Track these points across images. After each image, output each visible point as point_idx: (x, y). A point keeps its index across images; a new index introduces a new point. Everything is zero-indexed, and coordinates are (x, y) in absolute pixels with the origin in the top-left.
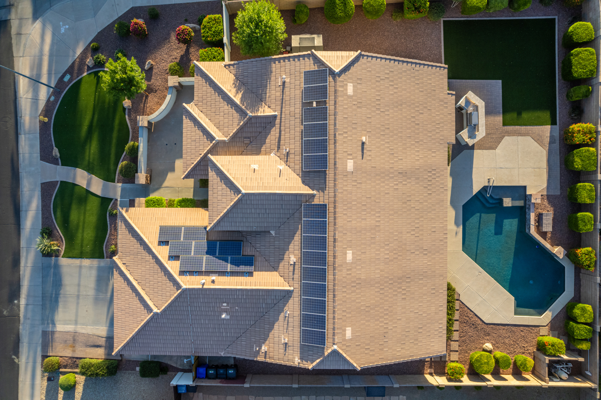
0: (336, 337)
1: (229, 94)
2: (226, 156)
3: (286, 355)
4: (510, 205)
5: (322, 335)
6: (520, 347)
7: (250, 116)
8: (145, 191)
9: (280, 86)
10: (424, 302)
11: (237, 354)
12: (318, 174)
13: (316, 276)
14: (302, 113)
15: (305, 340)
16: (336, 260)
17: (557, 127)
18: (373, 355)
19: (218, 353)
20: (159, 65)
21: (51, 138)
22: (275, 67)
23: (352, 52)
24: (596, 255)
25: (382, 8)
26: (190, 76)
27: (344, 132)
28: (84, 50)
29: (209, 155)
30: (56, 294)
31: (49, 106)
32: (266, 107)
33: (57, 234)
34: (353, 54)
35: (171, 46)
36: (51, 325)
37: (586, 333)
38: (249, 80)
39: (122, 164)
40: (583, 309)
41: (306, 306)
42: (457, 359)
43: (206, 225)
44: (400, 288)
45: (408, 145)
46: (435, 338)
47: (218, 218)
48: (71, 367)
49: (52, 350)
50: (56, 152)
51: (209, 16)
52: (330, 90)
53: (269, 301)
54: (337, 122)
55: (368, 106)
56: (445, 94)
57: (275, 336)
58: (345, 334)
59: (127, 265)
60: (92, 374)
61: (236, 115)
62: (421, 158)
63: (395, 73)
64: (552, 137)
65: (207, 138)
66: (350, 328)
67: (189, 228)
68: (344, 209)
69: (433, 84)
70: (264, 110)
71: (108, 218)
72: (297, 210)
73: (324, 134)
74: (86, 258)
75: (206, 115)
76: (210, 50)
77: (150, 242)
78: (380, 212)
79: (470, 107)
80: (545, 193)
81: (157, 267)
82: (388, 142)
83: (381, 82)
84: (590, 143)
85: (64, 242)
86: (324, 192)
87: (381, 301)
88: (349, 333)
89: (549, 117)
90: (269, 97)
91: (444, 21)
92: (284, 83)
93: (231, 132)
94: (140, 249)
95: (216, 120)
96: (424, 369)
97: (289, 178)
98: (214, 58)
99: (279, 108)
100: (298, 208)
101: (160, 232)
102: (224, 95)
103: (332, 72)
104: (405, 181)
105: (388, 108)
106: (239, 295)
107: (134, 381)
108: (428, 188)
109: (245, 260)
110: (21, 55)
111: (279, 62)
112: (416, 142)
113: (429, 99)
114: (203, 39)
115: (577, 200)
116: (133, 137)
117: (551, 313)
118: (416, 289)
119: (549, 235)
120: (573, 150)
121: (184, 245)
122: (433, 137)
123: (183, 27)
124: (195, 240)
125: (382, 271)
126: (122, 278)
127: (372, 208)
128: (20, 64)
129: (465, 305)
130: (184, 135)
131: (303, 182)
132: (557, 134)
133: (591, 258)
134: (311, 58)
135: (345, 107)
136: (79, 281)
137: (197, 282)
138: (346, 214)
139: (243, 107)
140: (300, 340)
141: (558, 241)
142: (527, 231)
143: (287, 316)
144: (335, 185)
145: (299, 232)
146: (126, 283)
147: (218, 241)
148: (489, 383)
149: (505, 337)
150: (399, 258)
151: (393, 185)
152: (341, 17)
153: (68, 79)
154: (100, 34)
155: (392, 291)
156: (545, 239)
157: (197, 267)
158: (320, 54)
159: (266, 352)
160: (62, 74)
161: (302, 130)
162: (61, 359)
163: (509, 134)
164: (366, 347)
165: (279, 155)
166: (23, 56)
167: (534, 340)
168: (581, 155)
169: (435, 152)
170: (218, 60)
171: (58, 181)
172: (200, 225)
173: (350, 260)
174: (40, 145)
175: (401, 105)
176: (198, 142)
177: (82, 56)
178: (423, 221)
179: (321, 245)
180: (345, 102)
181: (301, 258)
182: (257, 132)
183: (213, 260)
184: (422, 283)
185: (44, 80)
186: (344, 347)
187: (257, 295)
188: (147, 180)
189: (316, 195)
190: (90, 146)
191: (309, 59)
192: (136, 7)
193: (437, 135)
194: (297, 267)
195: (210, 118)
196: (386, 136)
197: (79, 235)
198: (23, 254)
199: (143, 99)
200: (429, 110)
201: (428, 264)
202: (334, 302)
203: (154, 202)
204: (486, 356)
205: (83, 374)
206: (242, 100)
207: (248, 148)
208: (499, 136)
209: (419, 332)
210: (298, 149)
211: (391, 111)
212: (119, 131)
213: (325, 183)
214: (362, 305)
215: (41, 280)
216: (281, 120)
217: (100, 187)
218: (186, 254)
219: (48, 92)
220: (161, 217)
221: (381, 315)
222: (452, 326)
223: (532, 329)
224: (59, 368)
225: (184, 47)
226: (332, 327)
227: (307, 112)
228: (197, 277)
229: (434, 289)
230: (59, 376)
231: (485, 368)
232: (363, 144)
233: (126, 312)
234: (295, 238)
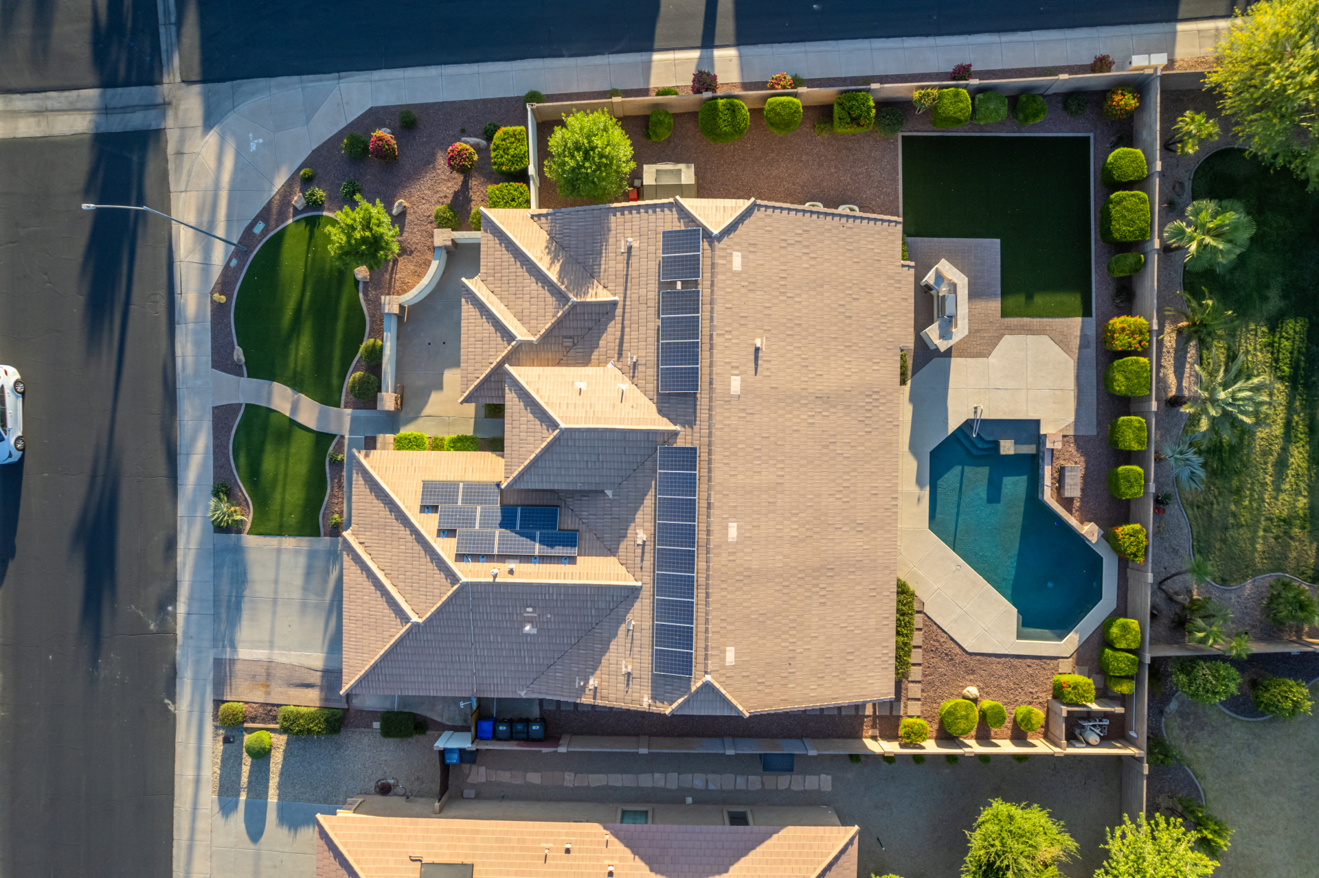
0: (710, 662)
1: (540, 265)
2: (534, 368)
3: (629, 693)
4: (1012, 452)
5: (687, 658)
6: (1025, 693)
7: (573, 302)
8: (392, 422)
9: (623, 253)
10: (857, 610)
11: (547, 694)
12: (684, 398)
13: (678, 563)
14: (659, 299)
15: (660, 667)
16: (712, 537)
17: (1092, 321)
18: (771, 694)
19: (516, 692)
20: (418, 207)
21: (231, 330)
22: (615, 221)
23: (742, 200)
24: (1147, 537)
25: (796, 119)
26: (470, 229)
27: (726, 331)
28: (289, 180)
29: (507, 366)
30: (237, 597)
31: (228, 275)
32: (601, 287)
33: (240, 494)
34: (743, 204)
35: (438, 175)
36: (228, 649)
37: (1128, 666)
38: (572, 242)
39: (354, 376)
40: (1124, 627)
41: (661, 612)
42: (919, 714)
43: (499, 480)
44: (816, 585)
45: (832, 351)
46: (876, 670)
47: (520, 469)
48: (264, 721)
49: (231, 692)
50: (239, 354)
51: (504, 129)
52: (704, 263)
53: (602, 605)
54: (715, 315)
55: (766, 289)
56: (898, 266)
57: (611, 662)
58: (724, 658)
59: (366, 544)
60: (300, 731)
61: (550, 300)
62: (855, 373)
63: (813, 233)
64: (1083, 337)
65: (502, 337)
66: (733, 648)
67: (472, 485)
68: (725, 456)
69: (876, 251)
70: (596, 293)
71: (327, 468)
72: (650, 456)
73: (693, 334)
74: (290, 535)
75: (501, 299)
76: (507, 186)
77: (407, 507)
78: (783, 460)
79: (942, 286)
80: (1071, 432)
81: (418, 548)
82: (799, 347)
83: (789, 249)
84: (1140, 349)
85: (251, 507)
86: (692, 428)
87: (784, 606)
88: (730, 656)
89: (1080, 303)
90: (605, 271)
91: (903, 137)
92: (630, 248)
93: (542, 327)
94: (389, 518)
95: (517, 307)
96: (863, 729)
97: (637, 404)
98: (513, 200)
99: (621, 289)
100: (650, 453)
101: (423, 492)
102: (531, 266)
103: (707, 235)
104: (827, 410)
105: (799, 292)
106: (553, 594)
107: (369, 746)
108: (866, 422)
109: (564, 538)
110: (183, 188)
111: (623, 214)
112: (846, 346)
113: (869, 276)
114: (495, 167)
115: (1118, 444)
116: (372, 329)
117: (1078, 636)
118: (843, 588)
119: (1077, 504)
120: (1113, 361)
121: (464, 512)
122: (875, 338)
123: (460, 145)
124: (481, 503)
125: (786, 557)
126: (358, 568)
127: (771, 454)
128: (181, 204)
129: (932, 620)
130: (463, 330)
131: (660, 411)
132: (1092, 332)
133: (1138, 542)
134: (674, 209)
135: (728, 290)
136: (277, 575)
137: (485, 572)
138: (728, 464)
139: (563, 287)
140: (652, 667)
141: (1092, 513)
142: (1040, 495)
143: (631, 628)
144: (710, 417)
145: (651, 493)
146: (365, 575)
147: (519, 506)
148: (967, 750)
149: (1001, 676)
150: (816, 536)
151: (806, 417)
152: (726, 134)
153: (261, 229)
154: (316, 153)
155: (803, 590)
156: (1070, 511)
157: (485, 548)
158: (690, 204)
159: (596, 688)
160: (250, 221)
161: (659, 326)
162: (246, 706)
163: (1013, 331)
164: (760, 680)
165: (620, 367)
166: (186, 191)
167: (1048, 682)
168: (1126, 369)
169: (879, 363)
170: (519, 206)
171: (241, 404)
172: (488, 480)
173: (733, 538)
174: (212, 342)
175: (822, 286)
176: (487, 342)
177: (285, 191)
178: (856, 476)
179: (686, 512)
180: (728, 282)
181: (655, 534)
182: (585, 328)
183: (511, 537)
184: (854, 579)
185: (220, 231)
186: (723, 679)
187: (583, 595)
188: (397, 403)
189: (679, 432)
190: (297, 346)
191: (672, 211)
192: (377, 107)
193: (882, 335)
194: (647, 548)
195: (506, 304)
196: (795, 337)
197: (277, 496)
198: (182, 527)
199: (388, 265)
200: (870, 293)
201: (865, 547)
202: (707, 604)
203: (410, 442)
204: (965, 705)
205: (285, 730)
206: (560, 277)
207: (569, 354)
208: (995, 335)
209: (848, 660)
210: (652, 358)
211: (804, 296)
212: (347, 320)
213: (695, 412)
214: (752, 611)
215: (211, 571)
216: (624, 309)
217: (315, 415)
218: (466, 527)
219: (226, 252)
220: (424, 465)
221: (784, 629)
222: (909, 656)
223: (1045, 663)
224: (243, 722)
225: (459, 178)
226: (704, 646)
227: (667, 297)
228: (485, 564)
229: (875, 589)
230: (243, 736)
231: (962, 725)
232: (757, 350)
233: (364, 623)
234: (645, 501)
